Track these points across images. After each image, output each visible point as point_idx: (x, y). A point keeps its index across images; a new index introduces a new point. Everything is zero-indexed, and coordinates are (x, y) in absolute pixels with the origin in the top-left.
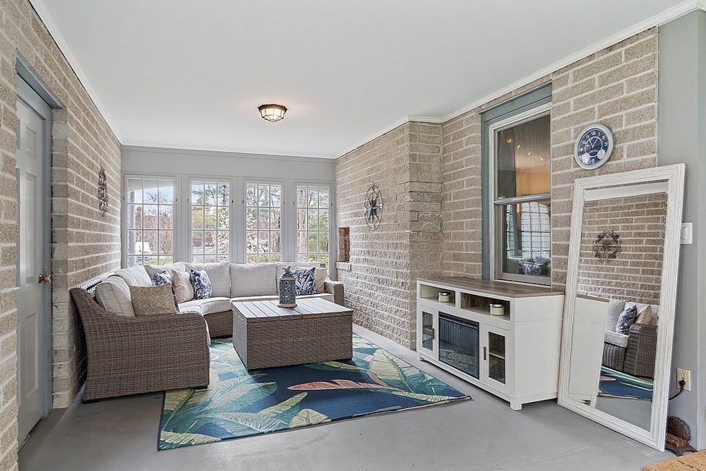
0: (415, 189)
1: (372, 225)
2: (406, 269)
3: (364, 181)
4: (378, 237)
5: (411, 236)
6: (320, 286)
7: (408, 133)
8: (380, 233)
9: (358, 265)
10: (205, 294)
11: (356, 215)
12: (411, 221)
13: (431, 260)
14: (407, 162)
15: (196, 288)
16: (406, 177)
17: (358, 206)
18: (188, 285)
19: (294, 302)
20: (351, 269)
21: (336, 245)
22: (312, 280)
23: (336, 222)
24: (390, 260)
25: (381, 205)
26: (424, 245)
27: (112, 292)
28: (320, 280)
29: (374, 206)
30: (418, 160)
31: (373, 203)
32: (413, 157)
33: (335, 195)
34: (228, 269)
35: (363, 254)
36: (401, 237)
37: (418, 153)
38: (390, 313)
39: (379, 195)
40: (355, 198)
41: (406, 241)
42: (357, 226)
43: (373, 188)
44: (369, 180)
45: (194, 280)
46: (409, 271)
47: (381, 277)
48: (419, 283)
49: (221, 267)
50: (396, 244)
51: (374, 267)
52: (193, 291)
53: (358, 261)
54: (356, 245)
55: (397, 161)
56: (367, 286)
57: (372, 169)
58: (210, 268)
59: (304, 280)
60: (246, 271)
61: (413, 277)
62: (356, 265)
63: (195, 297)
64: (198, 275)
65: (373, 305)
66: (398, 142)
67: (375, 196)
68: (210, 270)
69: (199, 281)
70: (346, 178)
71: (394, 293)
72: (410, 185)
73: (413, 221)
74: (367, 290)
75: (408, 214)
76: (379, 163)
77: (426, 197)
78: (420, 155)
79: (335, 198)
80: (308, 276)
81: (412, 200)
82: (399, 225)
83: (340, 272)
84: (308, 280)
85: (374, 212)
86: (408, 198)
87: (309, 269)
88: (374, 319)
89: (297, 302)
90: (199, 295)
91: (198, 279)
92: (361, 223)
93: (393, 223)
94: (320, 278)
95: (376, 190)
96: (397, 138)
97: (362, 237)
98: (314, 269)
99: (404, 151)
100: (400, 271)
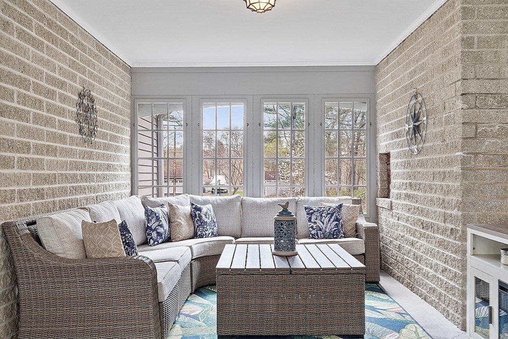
0: (472, 90)
1: (415, 147)
2: (456, 210)
3: (406, 89)
4: (422, 164)
5: (464, 161)
6: (349, 228)
7: (459, 7)
8: (424, 158)
9: (399, 202)
10: (207, 232)
11: (397, 135)
12: (464, 139)
13: (498, 197)
14: (458, 51)
15: (197, 225)
16: (457, 73)
17: (399, 124)
18: (187, 221)
19: (293, 249)
20: (391, 207)
21: (376, 175)
22: (337, 220)
23: (376, 146)
24: (436, 196)
25: (425, 118)
26: (486, 174)
27: (52, 228)
28: (350, 220)
29: (418, 120)
30: (476, 46)
31: (416, 118)
32: (467, 42)
33: (376, 111)
34: (239, 203)
35: (404, 187)
36: (450, 162)
37: (476, 36)
38: (436, 271)
39: (423, 105)
40: (396, 113)
41: (457, 169)
42: (399, 150)
43: (416, 97)
44: (411, 85)
45: (195, 215)
46: (460, 213)
47: (426, 220)
48: (470, 231)
49: (231, 201)
50: (444, 173)
51: (417, 205)
52: (192, 228)
53: (399, 197)
54: (397, 175)
55: (446, 52)
56: (409, 231)
57: (415, 71)
58: (219, 201)
59: (327, 219)
60: (259, 206)
61: (466, 221)
62: (396, 201)
63: (195, 236)
64: (200, 210)
65: (416, 257)
66: (447, 25)
67: (418, 106)
68: (218, 204)
69: (200, 217)
70: (386, 88)
71: (441, 243)
72: (463, 85)
73: (467, 138)
74: (408, 236)
75: (459, 129)
76: (423, 61)
77: (490, 100)
78: (479, 38)
79: (375, 116)
80: (332, 215)
81: (465, 106)
82: (447, 146)
83: (380, 210)
84: (332, 220)
85: (417, 129)
86: (460, 104)
87: (334, 205)
88: (417, 276)
89: (299, 248)
90: (199, 233)
91: (199, 214)
92: (402, 147)
93: (439, 143)
94: (350, 218)
95: (420, 99)
96: (445, 19)
97: (403, 164)
98: (341, 206)
99: (454, 35)
100: (449, 212)
